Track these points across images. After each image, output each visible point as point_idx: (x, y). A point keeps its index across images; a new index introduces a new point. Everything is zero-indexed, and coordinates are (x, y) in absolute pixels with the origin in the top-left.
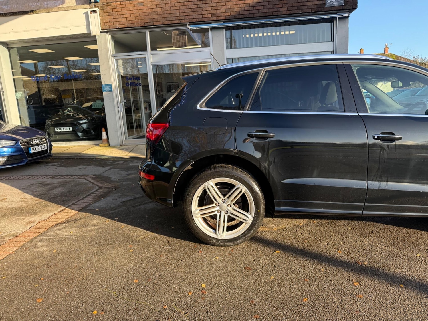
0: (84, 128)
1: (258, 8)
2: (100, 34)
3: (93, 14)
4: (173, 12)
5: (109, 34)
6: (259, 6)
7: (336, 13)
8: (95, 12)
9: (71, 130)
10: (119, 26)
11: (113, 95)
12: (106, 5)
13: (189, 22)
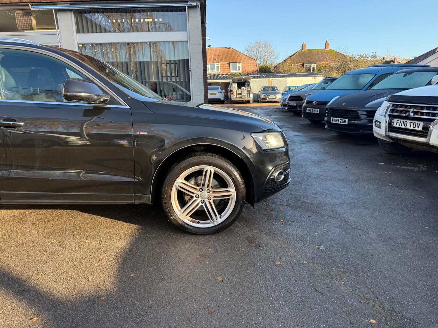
7: (187, 2)
13: (31, 2)
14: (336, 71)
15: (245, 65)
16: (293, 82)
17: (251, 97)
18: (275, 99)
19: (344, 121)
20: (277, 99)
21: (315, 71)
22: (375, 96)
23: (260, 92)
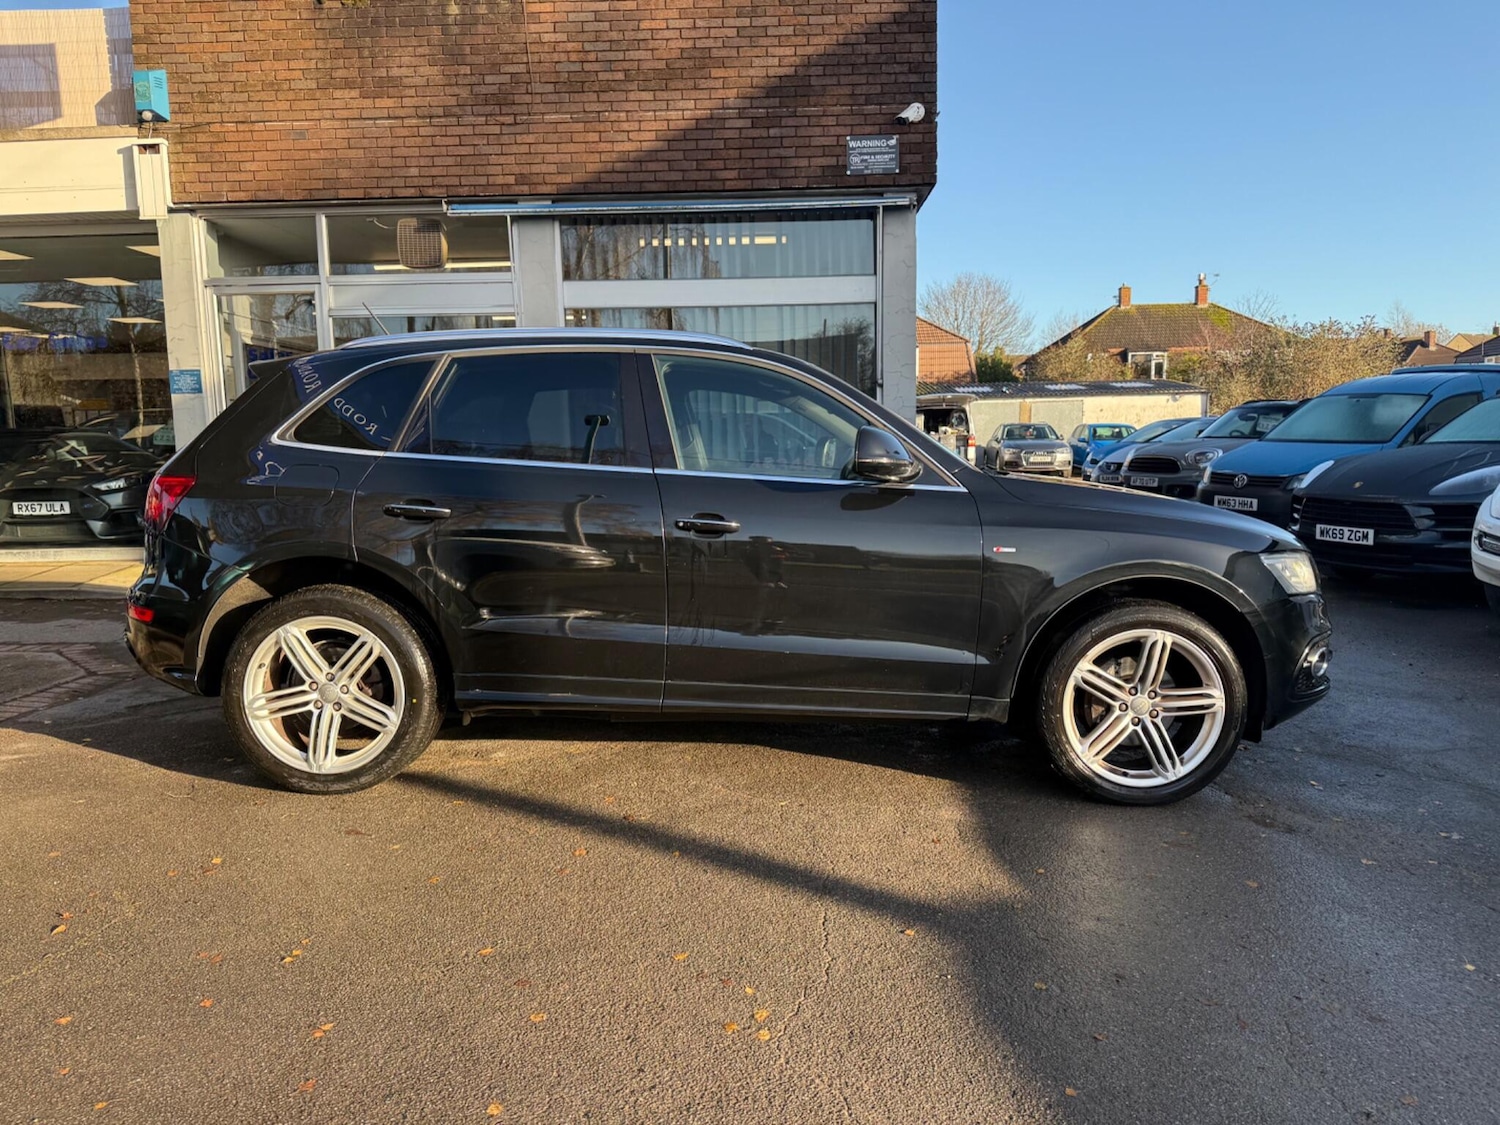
0: (112, 507)
1: (652, 166)
2: (167, 216)
3: (148, 156)
4: (399, 162)
5: (199, 215)
6: (657, 160)
7: (880, 195)
8: (154, 148)
9: (67, 510)
10: (230, 194)
11: (203, 404)
12: (193, 130)
13: (448, 196)
14: (1242, 378)
15: (932, 355)
16: (1101, 410)
17: (969, 457)
18: (1051, 463)
19: (1361, 535)
20: (1056, 464)
21: (1164, 377)
22: (1456, 463)
23: (999, 442)
